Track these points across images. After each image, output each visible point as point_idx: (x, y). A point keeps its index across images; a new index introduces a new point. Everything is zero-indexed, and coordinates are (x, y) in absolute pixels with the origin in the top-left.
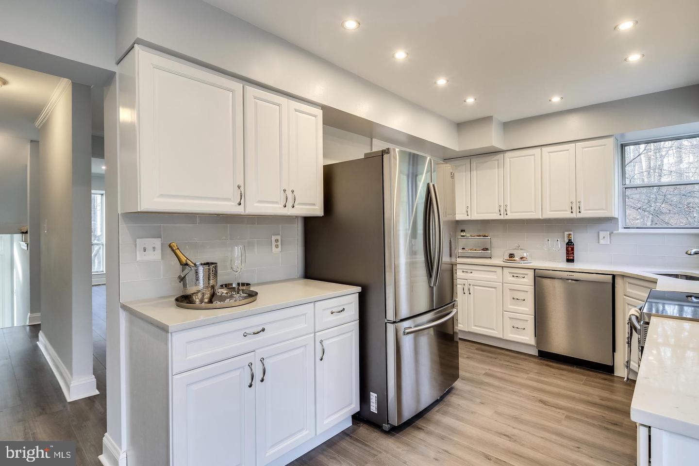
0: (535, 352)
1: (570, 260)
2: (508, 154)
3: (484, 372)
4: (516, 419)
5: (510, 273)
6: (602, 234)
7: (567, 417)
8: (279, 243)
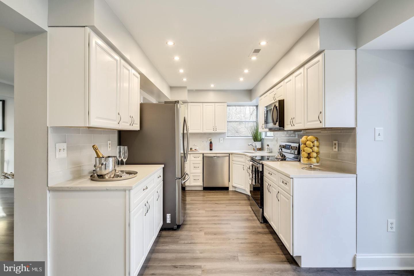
0: (202, 189)
1: (211, 150)
2: (189, 104)
3: (190, 200)
4: (213, 211)
5: (193, 156)
6: (221, 139)
7: (226, 206)
8: (110, 145)
